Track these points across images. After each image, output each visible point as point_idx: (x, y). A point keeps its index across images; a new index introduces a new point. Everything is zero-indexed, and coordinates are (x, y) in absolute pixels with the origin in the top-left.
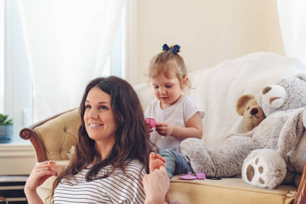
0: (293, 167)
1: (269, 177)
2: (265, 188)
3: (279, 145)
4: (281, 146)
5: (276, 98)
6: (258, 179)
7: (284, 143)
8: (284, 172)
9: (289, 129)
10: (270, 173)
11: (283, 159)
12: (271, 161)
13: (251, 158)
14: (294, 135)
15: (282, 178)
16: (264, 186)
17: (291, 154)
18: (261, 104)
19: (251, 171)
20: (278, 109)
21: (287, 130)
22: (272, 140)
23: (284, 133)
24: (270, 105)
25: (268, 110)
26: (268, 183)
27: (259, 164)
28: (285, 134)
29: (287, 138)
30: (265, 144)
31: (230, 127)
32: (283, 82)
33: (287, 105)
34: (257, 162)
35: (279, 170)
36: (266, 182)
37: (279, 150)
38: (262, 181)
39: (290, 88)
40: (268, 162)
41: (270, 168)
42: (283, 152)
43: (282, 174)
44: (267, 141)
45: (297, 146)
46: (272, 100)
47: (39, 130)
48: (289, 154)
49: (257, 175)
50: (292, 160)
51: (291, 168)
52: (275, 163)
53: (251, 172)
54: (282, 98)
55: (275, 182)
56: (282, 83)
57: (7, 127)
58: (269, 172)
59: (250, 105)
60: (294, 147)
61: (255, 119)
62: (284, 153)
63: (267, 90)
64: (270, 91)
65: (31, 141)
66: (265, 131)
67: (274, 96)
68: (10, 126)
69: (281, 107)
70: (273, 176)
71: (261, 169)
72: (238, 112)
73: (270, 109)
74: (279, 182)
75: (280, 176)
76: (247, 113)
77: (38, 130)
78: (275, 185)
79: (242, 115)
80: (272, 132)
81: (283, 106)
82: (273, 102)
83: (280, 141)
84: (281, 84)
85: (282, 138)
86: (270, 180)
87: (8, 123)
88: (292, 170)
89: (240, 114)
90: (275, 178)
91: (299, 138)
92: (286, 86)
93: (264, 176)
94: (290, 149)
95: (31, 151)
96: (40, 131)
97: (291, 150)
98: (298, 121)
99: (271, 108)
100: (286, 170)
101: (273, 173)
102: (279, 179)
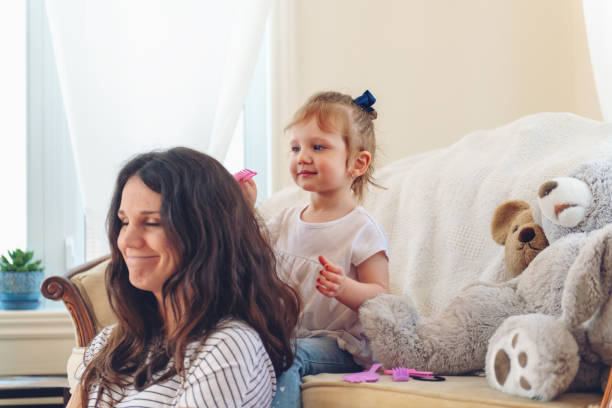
0: (596, 354)
1: (540, 375)
2: (534, 398)
3: (563, 305)
4: (567, 308)
5: (566, 206)
6: (518, 379)
7: (574, 302)
8: (574, 365)
9: (585, 271)
10: (542, 367)
11: (571, 337)
12: (544, 340)
13: (503, 335)
14: (595, 284)
15: (569, 378)
16: (531, 393)
17: (590, 324)
18: (540, 218)
19: (503, 363)
20: (573, 230)
21: (581, 273)
22: (552, 295)
23: (573, 280)
24: (555, 221)
25: (554, 231)
26: (539, 387)
27: (520, 348)
28: (576, 283)
29: (580, 289)
30: (538, 304)
31: (480, 271)
32: (583, 172)
33: (591, 220)
34: (514, 342)
35: (562, 360)
36: (534, 386)
37: (563, 317)
38: (525, 384)
39: (599, 183)
40: (537, 342)
41: (541, 356)
42: (573, 321)
43: (568, 369)
44: (543, 298)
45: (603, 309)
46: (559, 209)
47: (82, 280)
48: (586, 324)
49: (516, 372)
50: (593, 339)
51: (592, 355)
52: (552, 345)
53: (503, 365)
54: (581, 206)
55: (554, 387)
56: (583, 174)
57: (31, 276)
58: (540, 364)
59: (520, 222)
60: (598, 311)
61: (529, 250)
62: (576, 322)
63: (548, 189)
64: (554, 191)
65: (66, 303)
66: (539, 277)
67: (563, 202)
68: (35, 274)
69: (579, 226)
70: (548, 373)
71: (523, 359)
72: (494, 237)
73: (557, 230)
74: (562, 386)
75: (564, 373)
76: (513, 238)
77: (80, 280)
78: (553, 393)
79: (504, 244)
80: (554, 278)
81: (583, 222)
82: (563, 215)
83: (567, 298)
84: (580, 175)
85: (569, 291)
86: (541, 382)
87: (32, 269)
88: (593, 361)
89: (498, 242)
90: (554, 376)
91: (607, 290)
92: (591, 180)
93: (529, 373)
94: (588, 314)
95: (68, 324)
96: (83, 282)
97: (590, 316)
98: (605, 252)
99: (559, 227)
100: (577, 359)
101: (548, 365)
102: (563, 378)
